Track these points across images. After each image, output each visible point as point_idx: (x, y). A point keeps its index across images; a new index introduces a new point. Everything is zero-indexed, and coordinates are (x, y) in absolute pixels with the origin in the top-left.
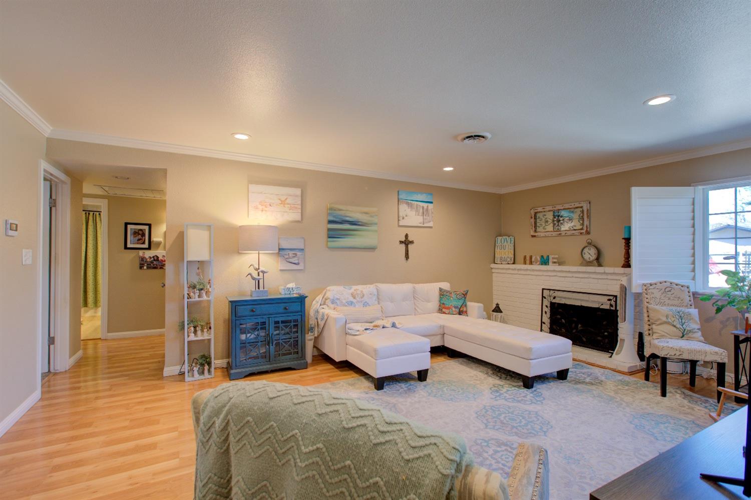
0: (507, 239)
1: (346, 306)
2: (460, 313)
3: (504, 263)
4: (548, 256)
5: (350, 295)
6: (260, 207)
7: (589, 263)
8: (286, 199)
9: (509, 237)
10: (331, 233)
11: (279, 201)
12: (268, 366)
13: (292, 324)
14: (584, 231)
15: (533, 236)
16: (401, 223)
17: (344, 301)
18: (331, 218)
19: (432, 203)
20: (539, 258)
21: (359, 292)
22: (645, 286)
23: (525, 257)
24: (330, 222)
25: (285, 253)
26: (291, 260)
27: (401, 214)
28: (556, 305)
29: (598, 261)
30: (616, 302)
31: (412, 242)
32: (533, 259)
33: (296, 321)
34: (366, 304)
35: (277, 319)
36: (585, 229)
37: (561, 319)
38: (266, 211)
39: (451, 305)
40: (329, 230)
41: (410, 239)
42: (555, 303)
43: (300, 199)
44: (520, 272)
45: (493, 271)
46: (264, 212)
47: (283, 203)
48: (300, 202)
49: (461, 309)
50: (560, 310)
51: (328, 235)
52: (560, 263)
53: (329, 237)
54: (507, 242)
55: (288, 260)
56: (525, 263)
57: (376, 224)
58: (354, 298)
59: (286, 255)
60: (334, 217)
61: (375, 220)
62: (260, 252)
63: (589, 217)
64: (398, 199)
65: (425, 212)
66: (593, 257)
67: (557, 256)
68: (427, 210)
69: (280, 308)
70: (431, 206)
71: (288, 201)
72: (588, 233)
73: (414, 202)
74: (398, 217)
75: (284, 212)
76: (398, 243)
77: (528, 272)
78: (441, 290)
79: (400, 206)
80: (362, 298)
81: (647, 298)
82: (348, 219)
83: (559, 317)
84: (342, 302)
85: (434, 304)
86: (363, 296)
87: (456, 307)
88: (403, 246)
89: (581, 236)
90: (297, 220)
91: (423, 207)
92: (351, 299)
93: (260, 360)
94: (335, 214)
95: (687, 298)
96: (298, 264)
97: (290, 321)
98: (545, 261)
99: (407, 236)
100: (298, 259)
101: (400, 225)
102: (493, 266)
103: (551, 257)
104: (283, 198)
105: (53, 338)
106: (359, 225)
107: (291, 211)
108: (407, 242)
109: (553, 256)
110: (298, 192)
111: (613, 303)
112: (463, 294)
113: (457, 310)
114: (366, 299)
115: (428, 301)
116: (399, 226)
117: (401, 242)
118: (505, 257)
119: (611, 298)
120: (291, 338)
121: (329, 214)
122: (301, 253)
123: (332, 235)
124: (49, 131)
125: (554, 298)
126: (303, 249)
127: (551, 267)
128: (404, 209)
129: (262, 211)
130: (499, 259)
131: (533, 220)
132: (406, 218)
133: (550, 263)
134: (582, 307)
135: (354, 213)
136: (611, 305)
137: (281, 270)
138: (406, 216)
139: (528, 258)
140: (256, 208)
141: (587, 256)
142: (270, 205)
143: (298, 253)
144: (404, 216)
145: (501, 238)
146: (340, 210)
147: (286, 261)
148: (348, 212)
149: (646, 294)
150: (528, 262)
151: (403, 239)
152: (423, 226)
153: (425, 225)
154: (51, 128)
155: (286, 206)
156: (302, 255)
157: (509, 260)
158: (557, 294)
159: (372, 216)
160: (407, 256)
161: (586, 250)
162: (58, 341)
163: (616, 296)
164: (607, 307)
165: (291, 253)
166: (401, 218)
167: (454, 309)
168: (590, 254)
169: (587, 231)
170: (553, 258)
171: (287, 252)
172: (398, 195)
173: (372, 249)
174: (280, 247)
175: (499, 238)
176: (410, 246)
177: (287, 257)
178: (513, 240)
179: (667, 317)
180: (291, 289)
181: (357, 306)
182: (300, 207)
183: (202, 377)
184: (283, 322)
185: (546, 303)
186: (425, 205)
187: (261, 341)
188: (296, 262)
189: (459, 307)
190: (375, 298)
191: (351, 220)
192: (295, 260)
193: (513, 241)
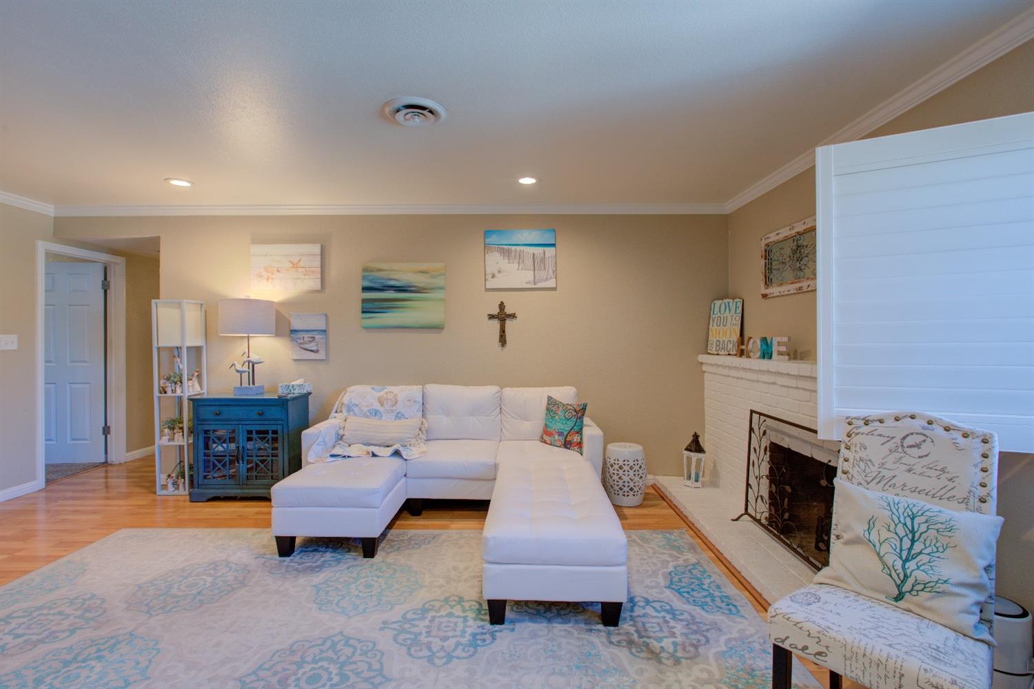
0: (731, 304)
1: (368, 417)
2: (567, 445)
3: (723, 352)
4: (772, 339)
5: (377, 400)
6: (265, 274)
8: (299, 261)
9: (734, 299)
10: (369, 305)
11: (290, 263)
12: (239, 491)
13: (270, 436)
15: (764, 296)
16: (491, 284)
17: (366, 409)
18: (367, 284)
19: (554, 245)
20: (759, 344)
21: (390, 396)
22: (850, 424)
24: (365, 289)
25: (299, 336)
26: (307, 346)
27: (489, 270)
31: (513, 316)
32: (752, 346)
33: (275, 432)
34: (399, 416)
35: (249, 428)
38: (272, 279)
39: (554, 430)
40: (364, 301)
41: (508, 310)
43: (319, 258)
45: (704, 368)
46: (270, 280)
47: (295, 266)
48: (318, 263)
49: (568, 439)
51: (362, 308)
53: (363, 312)
54: (730, 311)
55: (302, 346)
56: (740, 354)
57: (441, 288)
58: (382, 405)
59: (300, 338)
60: (370, 281)
61: (439, 282)
62: (250, 335)
64: (485, 244)
65: (538, 263)
67: (785, 339)
68: (543, 260)
69: (253, 413)
70: (550, 251)
71: (301, 264)
73: (513, 248)
74: (485, 275)
75: (297, 279)
76: (486, 318)
77: (742, 374)
78: (550, 398)
79: (487, 256)
80: (393, 406)
81: (846, 460)
82: (392, 283)
84: (362, 411)
85: (535, 424)
86: (396, 402)
87: (560, 434)
88: (496, 324)
90: (316, 289)
91: (534, 254)
92: (377, 406)
93: (228, 481)
94: (371, 278)
95: (972, 476)
96: (317, 351)
97: (266, 432)
98: (767, 351)
99: (502, 306)
100: (317, 345)
101: (487, 287)
102: (702, 358)
103: (776, 341)
104: (296, 260)
105: (109, 427)
106: (412, 292)
107: (307, 277)
108: (502, 316)
109: (778, 339)
110: (316, 249)
112: (575, 411)
113: (562, 439)
114: (399, 407)
115: (526, 419)
116: (487, 290)
117: (491, 317)
118: (724, 341)
120: (268, 456)
121: (364, 278)
122: (321, 337)
123: (368, 308)
124: (52, 210)
125: (764, 433)
126: (325, 331)
127: (773, 363)
128: (495, 261)
129: (268, 279)
130: (714, 346)
132: (497, 275)
133: (775, 355)
135: (404, 275)
137: (295, 360)
138: (499, 272)
140: (260, 276)
142: (278, 271)
143: (318, 337)
144: (496, 272)
145: (721, 301)
146: (380, 270)
147: (301, 348)
148: (392, 272)
149: (848, 448)
151: (496, 311)
152: (534, 286)
153: (538, 285)
154: (52, 206)
155: (300, 270)
156: (322, 338)
157: (730, 346)
159: (433, 277)
160: (503, 340)
162: (113, 430)
165: (306, 336)
166: (489, 277)
167: (556, 437)
170: (779, 344)
171: (300, 335)
172: (485, 238)
173: (437, 328)
174: (292, 328)
175: (718, 303)
176: (508, 323)
177: (301, 341)
178: (740, 305)
179: (871, 523)
180: (291, 387)
181: (384, 418)
182: (319, 269)
183: (176, 492)
184: (258, 432)
186: (539, 250)
187: (230, 456)
188: (314, 348)
189: (565, 433)
190: (419, 406)
191: (398, 285)
192: (312, 346)
193: (741, 309)
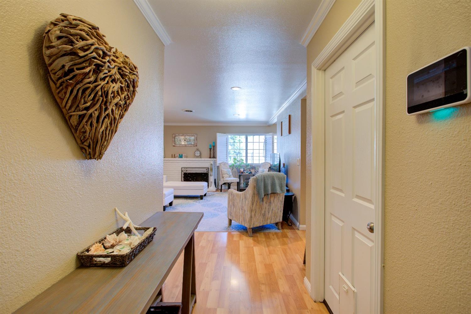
4: (182, 154)
7: (197, 157)
14: (195, 145)
15: (174, 146)
20: (178, 155)
23: (172, 155)
28: (187, 174)
29: (200, 156)
30: (208, 170)
32: (176, 156)
36: (195, 144)
37: (189, 179)
42: (187, 173)
44: (170, 161)
50: (189, 175)
52: (187, 157)
56: (172, 157)
63: (197, 140)
66: (199, 155)
67: (186, 155)
72: (196, 146)
77: (174, 161)
83: (189, 178)
89: (194, 147)
95: (228, 167)
98: (181, 157)
103: (183, 155)
111: (207, 170)
119: (207, 169)
125: (187, 171)
127: (183, 159)
131: (174, 139)
133: (183, 157)
134: (196, 173)
136: (207, 171)
139: (173, 155)
141: (196, 155)
150: (173, 157)
158: (188, 169)
161: (196, 152)
163: (208, 168)
164: (206, 172)
168: (198, 154)
169: (196, 145)
179: (226, 172)
185: (183, 173)
